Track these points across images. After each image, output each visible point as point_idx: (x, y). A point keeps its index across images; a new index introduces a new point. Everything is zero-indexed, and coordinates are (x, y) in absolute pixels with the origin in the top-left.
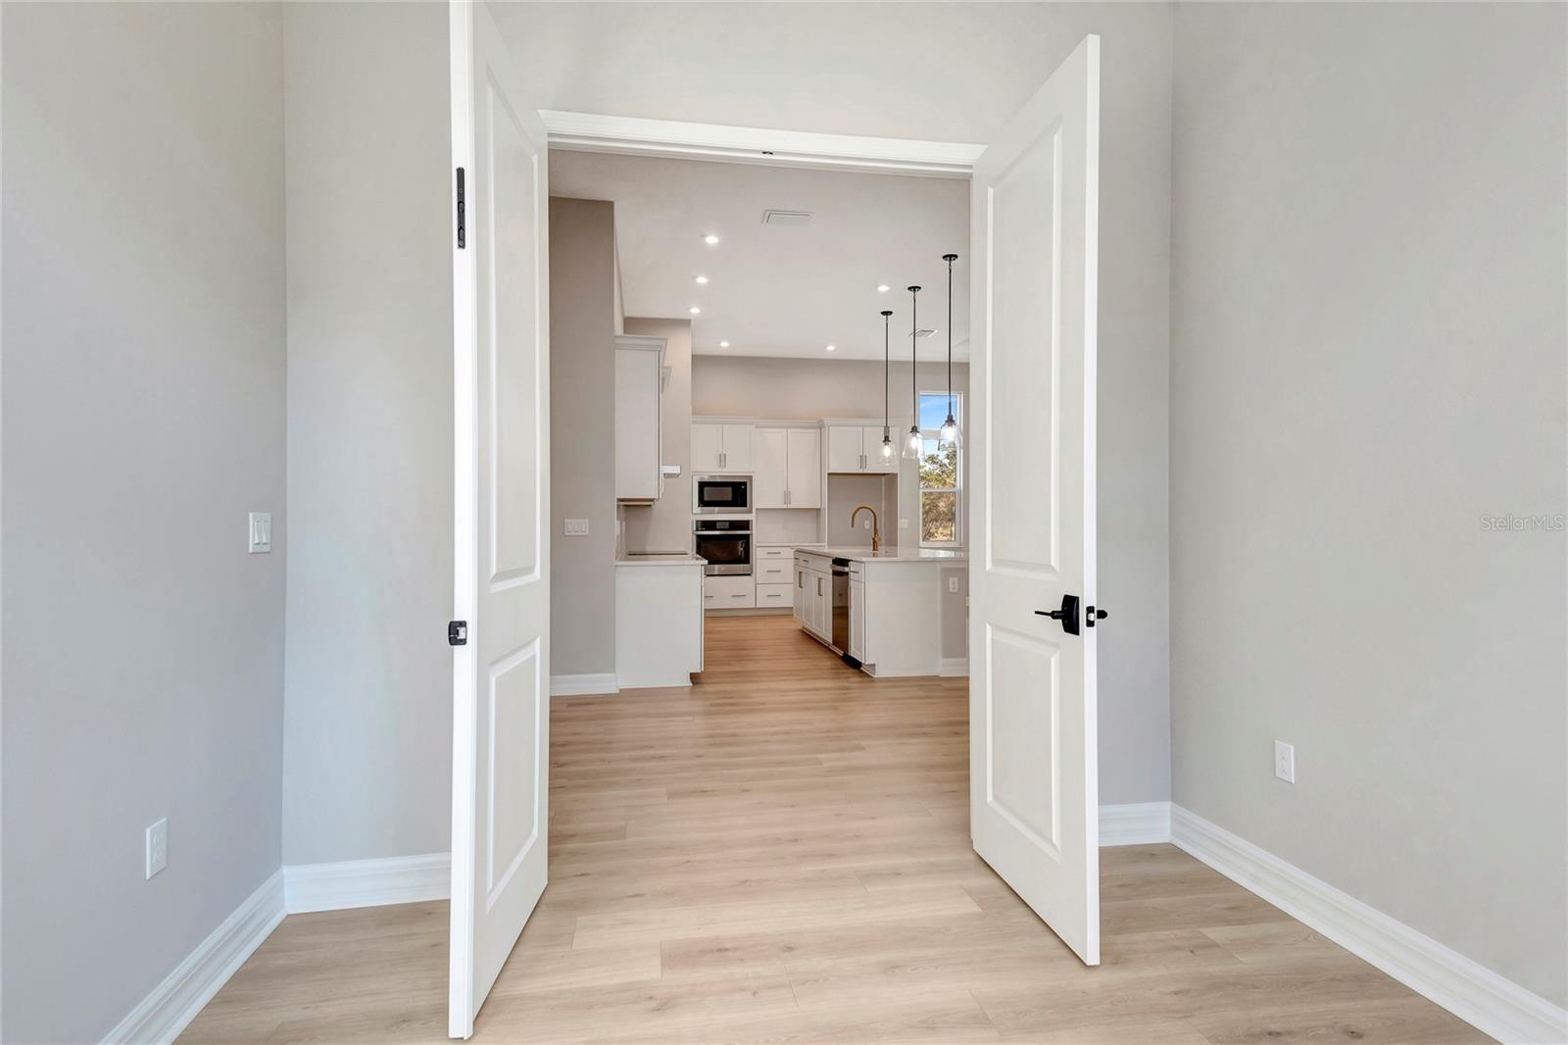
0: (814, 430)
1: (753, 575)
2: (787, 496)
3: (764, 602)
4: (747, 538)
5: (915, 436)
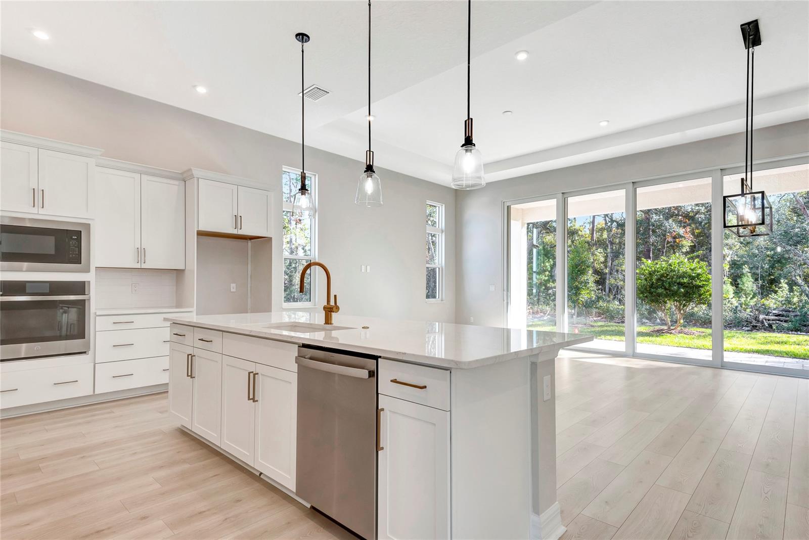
0: (176, 182)
1: (91, 352)
2: (141, 253)
3: (105, 386)
4: (81, 306)
5: (371, 176)
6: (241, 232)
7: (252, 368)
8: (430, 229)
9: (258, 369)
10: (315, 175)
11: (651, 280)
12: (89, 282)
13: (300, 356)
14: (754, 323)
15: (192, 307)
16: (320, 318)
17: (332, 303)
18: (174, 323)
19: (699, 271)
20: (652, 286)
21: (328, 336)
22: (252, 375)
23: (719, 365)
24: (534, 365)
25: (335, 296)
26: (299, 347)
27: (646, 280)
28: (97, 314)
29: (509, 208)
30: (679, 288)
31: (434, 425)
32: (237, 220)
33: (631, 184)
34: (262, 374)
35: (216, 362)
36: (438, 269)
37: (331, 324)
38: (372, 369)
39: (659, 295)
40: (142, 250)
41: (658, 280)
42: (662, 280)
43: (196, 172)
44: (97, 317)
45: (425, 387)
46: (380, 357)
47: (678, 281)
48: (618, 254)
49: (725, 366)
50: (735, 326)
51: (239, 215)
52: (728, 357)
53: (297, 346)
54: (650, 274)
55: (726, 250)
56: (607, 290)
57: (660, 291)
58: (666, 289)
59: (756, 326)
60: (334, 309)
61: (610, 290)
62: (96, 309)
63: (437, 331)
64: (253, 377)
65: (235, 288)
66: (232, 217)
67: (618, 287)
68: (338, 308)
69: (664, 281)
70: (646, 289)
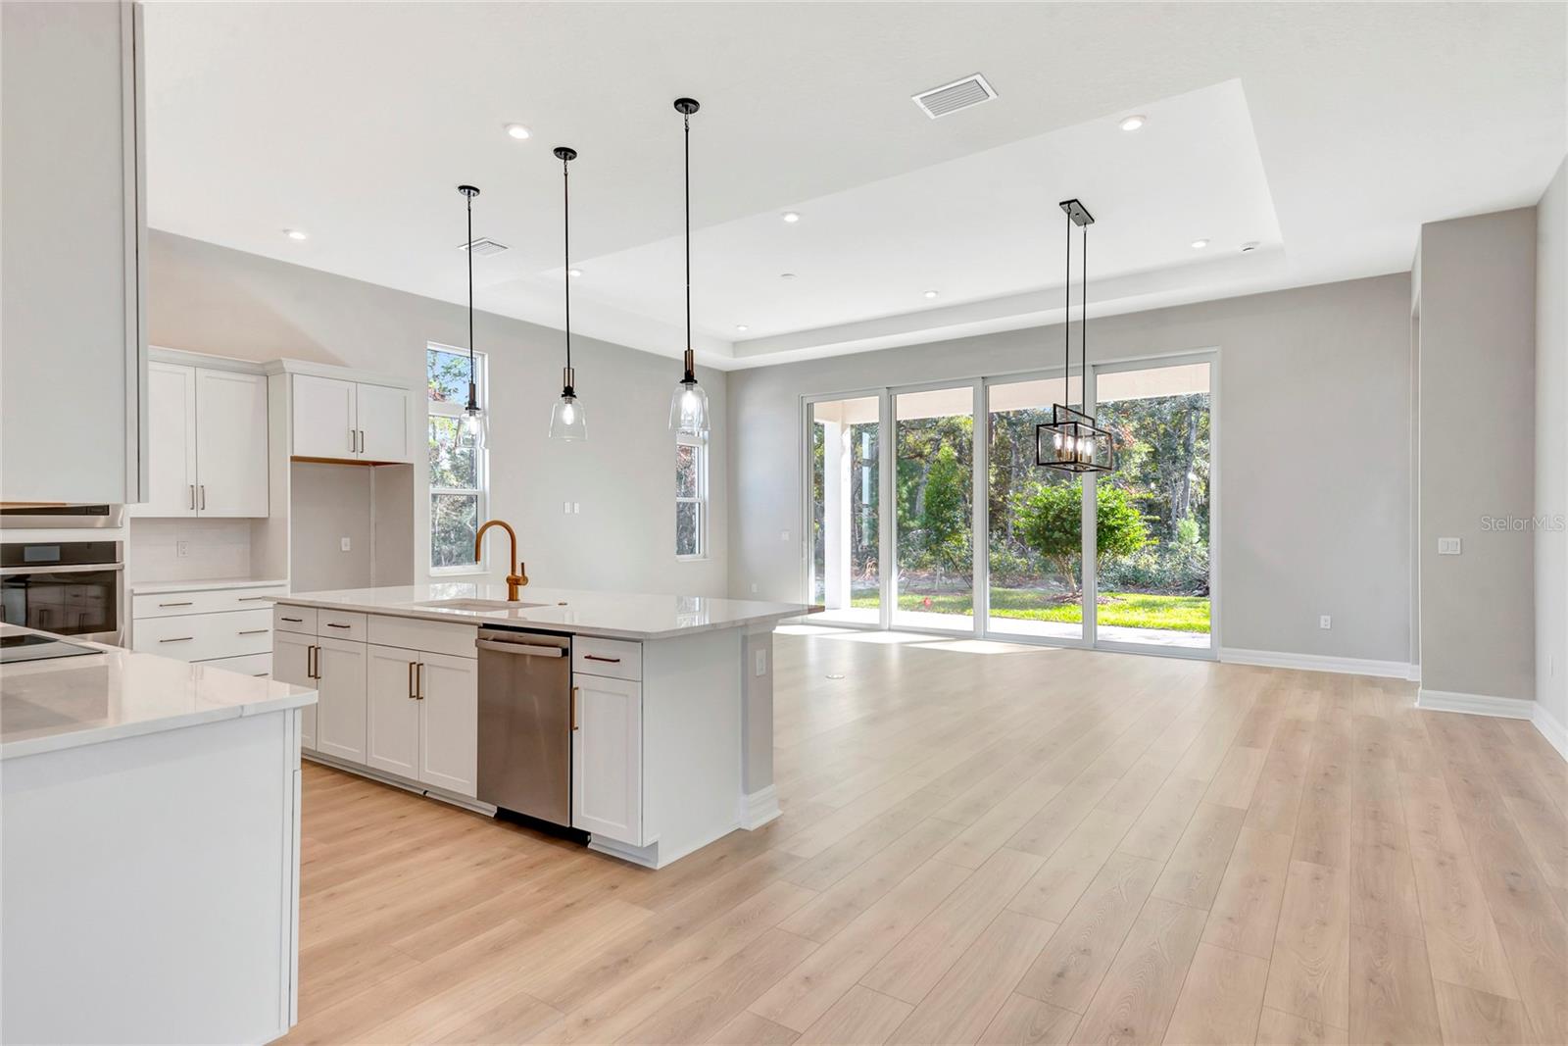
6: (361, 457)
7: (414, 657)
8: (681, 441)
9: (423, 658)
10: (483, 355)
11: (1046, 517)
12: (122, 542)
13: (481, 638)
15: (286, 578)
16: (502, 593)
17: (518, 573)
18: (279, 603)
19: (1114, 504)
20: (1046, 529)
21: (513, 614)
22: (414, 667)
23: (1091, 644)
24: (745, 639)
25: (523, 564)
26: (480, 627)
27: (1039, 516)
28: (135, 592)
29: (809, 405)
31: (626, 696)
32: (357, 437)
33: (981, 380)
34: (429, 665)
35: (359, 654)
36: (697, 505)
37: (517, 600)
38: (565, 647)
39: (1057, 542)
40: (199, 488)
41: (1057, 517)
42: (1062, 518)
43: (289, 365)
44: (134, 598)
45: (618, 661)
46: (575, 634)
49: (1098, 647)
51: (360, 430)
52: (1103, 632)
53: (476, 627)
54: (1046, 508)
57: (1057, 535)
58: (1066, 532)
60: (521, 581)
62: (132, 584)
63: (697, 609)
64: (415, 669)
65: (349, 544)
66: (348, 434)
68: (526, 580)
69: (1064, 520)
70: (1038, 532)
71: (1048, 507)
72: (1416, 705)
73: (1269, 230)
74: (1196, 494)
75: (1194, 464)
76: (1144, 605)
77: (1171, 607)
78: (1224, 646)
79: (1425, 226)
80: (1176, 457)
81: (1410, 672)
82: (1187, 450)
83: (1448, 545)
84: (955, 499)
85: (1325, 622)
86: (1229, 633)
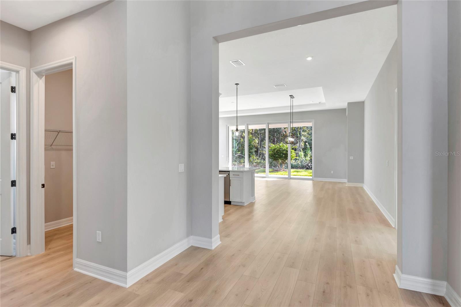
11: (274, 152)
14: (307, 167)
20: (274, 154)
27: (273, 152)
29: (228, 127)
30: (283, 155)
31: (240, 180)
33: (267, 123)
38: (229, 174)
39: (277, 157)
41: (277, 152)
45: (239, 175)
46: (230, 171)
47: (283, 152)
48: (263, 140)
49: (291, 178)
50: (302, 168)
54: (274, 149)
55: (303, 137)
56: (259, 154)
57: (277, 156)
58: (279, 155)
59: (308, 168)
61: (260, 155)
67: (263, 154)
69: (278, 152)
70: (272, 155)
71: (274, 150)
72: (347, 185)
73: (323, 100)
74: (302, 146)
75: (302, 138)
76: (295, 171)
77: (301, 172)
78: (315, 177)
79: (348, 103)
80: (298, 136)
81: (345, 181)
82: (300, 135)
83: (352, 158)
84: (253, 147)
85: (332, 172)
86: (316, 175)
